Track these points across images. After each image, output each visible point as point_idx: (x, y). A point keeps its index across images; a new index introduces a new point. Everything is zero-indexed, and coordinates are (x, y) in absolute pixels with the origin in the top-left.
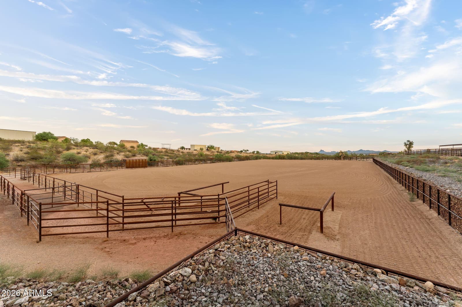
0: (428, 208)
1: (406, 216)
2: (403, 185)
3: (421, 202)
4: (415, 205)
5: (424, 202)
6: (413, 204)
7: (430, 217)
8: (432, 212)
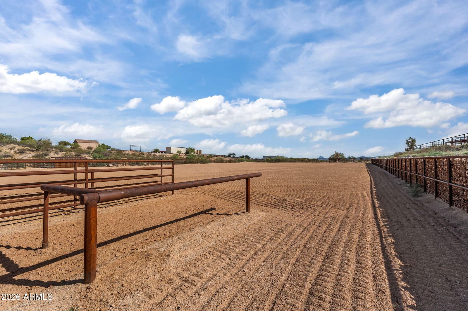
0: (447, 205)
1: (404, 221)
2: (402, 179)
3: (432, 196)
4: (422, 202)
5: (437, 196)
6: (418, 201)
7: (454, 222)
8: (456, 211)
